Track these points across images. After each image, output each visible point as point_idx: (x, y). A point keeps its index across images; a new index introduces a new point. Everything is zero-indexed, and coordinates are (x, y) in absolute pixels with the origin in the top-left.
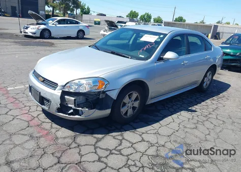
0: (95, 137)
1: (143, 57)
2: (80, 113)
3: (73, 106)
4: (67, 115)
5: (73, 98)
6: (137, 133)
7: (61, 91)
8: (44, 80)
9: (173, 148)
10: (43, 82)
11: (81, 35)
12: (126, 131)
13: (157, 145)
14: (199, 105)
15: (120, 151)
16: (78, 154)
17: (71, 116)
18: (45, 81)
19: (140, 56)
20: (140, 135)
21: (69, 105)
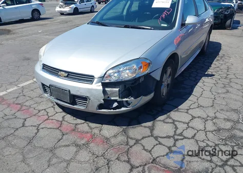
0: (145, 127)
1: (166, 25)
2: (125, 104)
3: (117, 98)
4: (112, 110)
5: (117, 89)
6: (182, 110)
7: (100, 84)
8: (68, 75)
9: (226, 117)
10: (67, 76)
11: (36, 16)
12: (170, 111)
13: (209, 118)
14: (211, 68)
15: (181, 134)
16: (144, 151)
17: (117, 110)
18: (70, 75)
19: (162, 25)
20: (187, 112)
21: (112, 99)
